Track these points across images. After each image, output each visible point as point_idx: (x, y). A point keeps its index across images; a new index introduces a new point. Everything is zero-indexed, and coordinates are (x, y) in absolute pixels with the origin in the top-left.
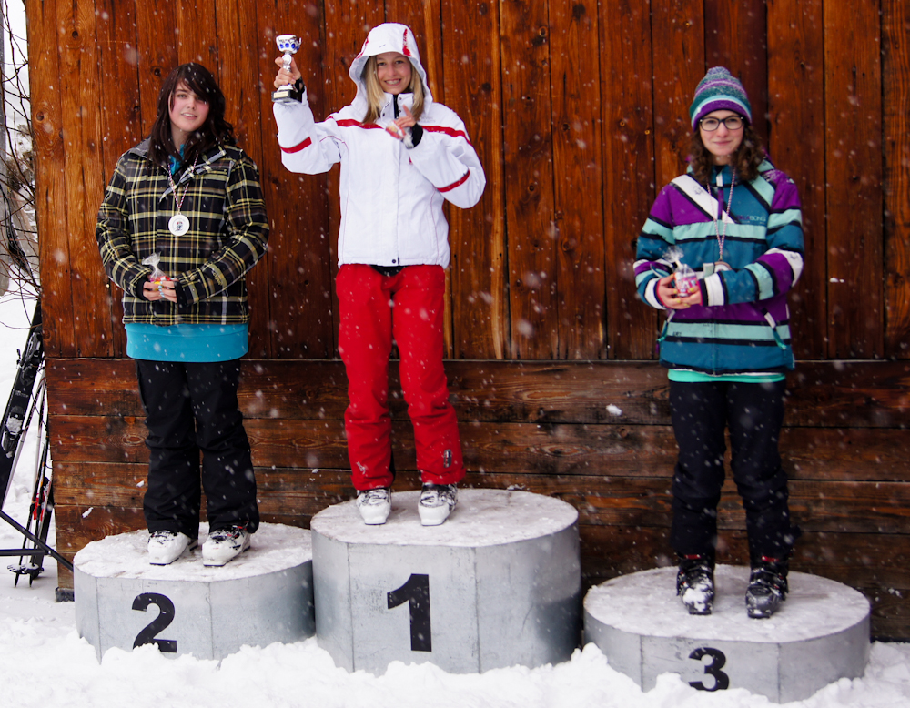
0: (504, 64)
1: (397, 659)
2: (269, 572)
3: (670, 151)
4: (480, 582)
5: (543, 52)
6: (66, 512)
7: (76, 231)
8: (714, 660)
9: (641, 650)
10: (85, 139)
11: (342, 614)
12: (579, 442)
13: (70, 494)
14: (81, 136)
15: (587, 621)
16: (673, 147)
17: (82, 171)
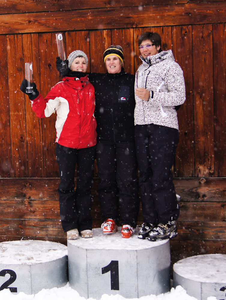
1: (105, 293)
3: (200, 99)
4: (139, 263)
9: (201, 288)
16: (201, 97)
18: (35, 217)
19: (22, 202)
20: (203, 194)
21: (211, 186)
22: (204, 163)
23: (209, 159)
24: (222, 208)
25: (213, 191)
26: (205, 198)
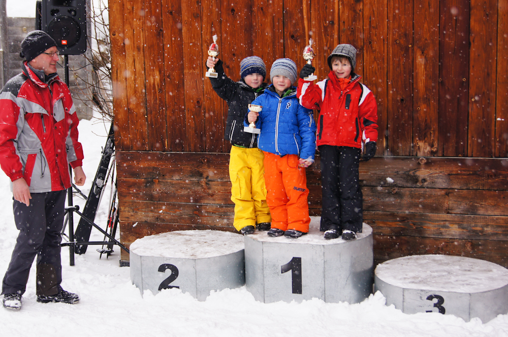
0: (341, 11)
2: (223, 255)
3: (421, 55)
4: (326, 261)
5: (360, 6)
6: (125, 225)
7: (131, 90)
8: (438, 300)
9: (403, 295)
10: (136, 45)
11: (259, 275)
12: (373, 195)
13: (127, 216)
14: (134, 44)
15: (377, 281)
16: (423, 53)
17: (134, 61)
18: (213, 202)
19: (198, 182)
20: (422, 178)
21: (432, 168)
22: (424, 139)
23: (431, 133)
24: (447, 196)
25: (436, 175)
26: (426, 184)
